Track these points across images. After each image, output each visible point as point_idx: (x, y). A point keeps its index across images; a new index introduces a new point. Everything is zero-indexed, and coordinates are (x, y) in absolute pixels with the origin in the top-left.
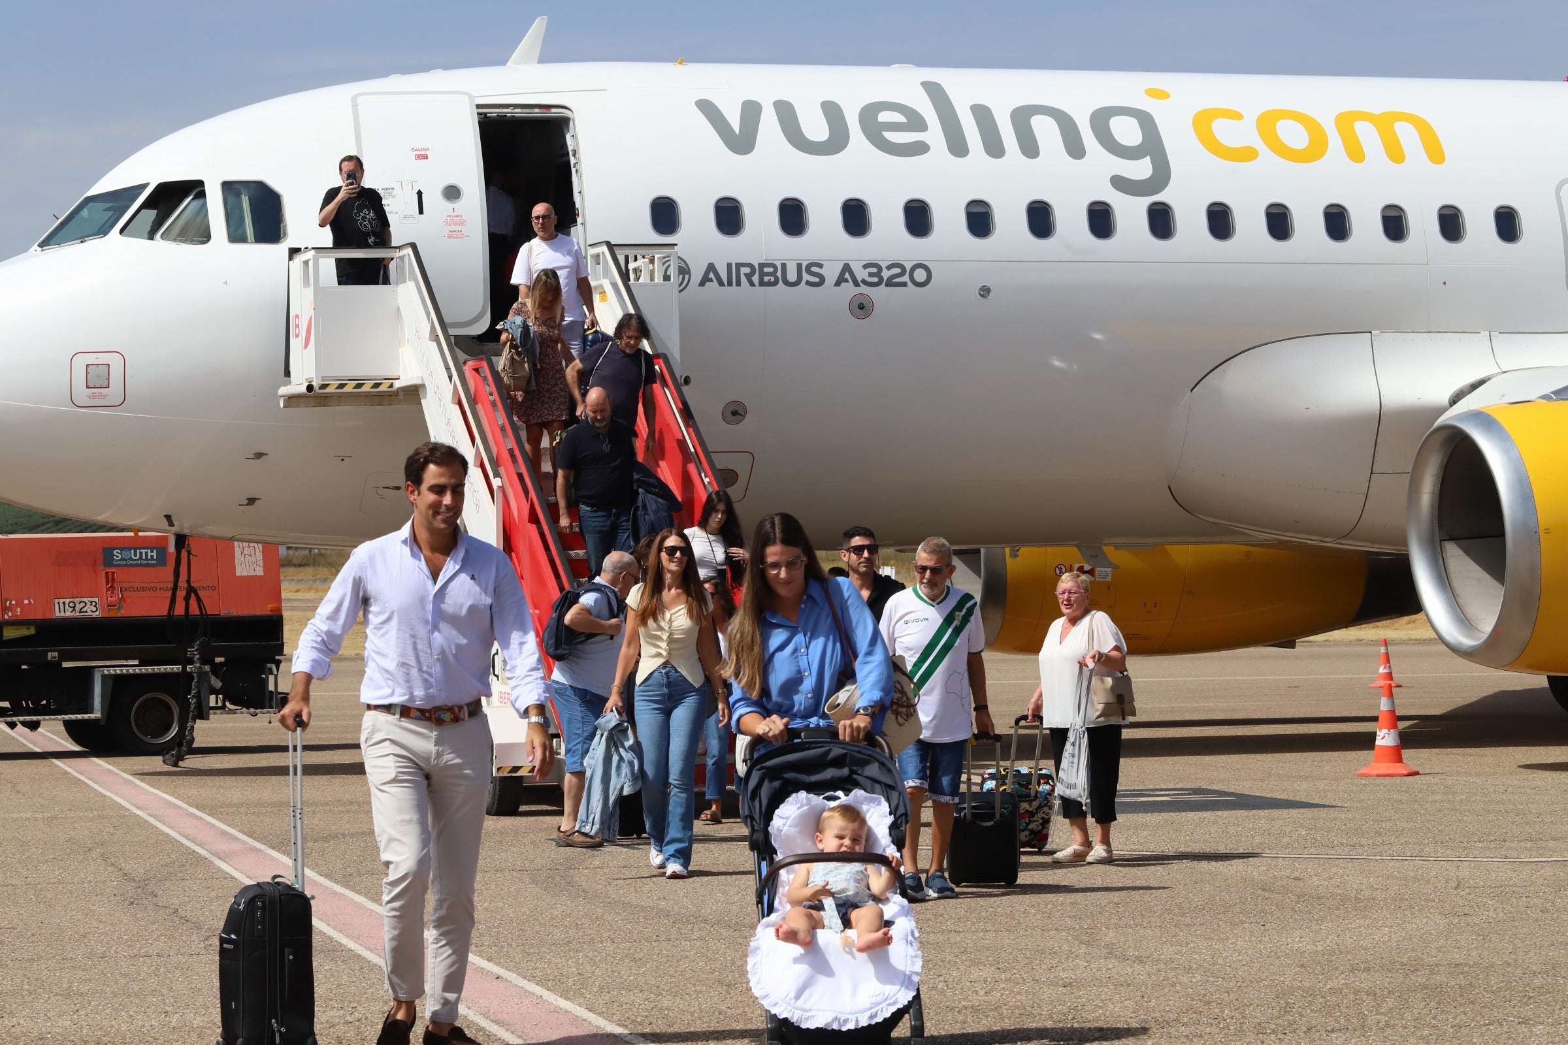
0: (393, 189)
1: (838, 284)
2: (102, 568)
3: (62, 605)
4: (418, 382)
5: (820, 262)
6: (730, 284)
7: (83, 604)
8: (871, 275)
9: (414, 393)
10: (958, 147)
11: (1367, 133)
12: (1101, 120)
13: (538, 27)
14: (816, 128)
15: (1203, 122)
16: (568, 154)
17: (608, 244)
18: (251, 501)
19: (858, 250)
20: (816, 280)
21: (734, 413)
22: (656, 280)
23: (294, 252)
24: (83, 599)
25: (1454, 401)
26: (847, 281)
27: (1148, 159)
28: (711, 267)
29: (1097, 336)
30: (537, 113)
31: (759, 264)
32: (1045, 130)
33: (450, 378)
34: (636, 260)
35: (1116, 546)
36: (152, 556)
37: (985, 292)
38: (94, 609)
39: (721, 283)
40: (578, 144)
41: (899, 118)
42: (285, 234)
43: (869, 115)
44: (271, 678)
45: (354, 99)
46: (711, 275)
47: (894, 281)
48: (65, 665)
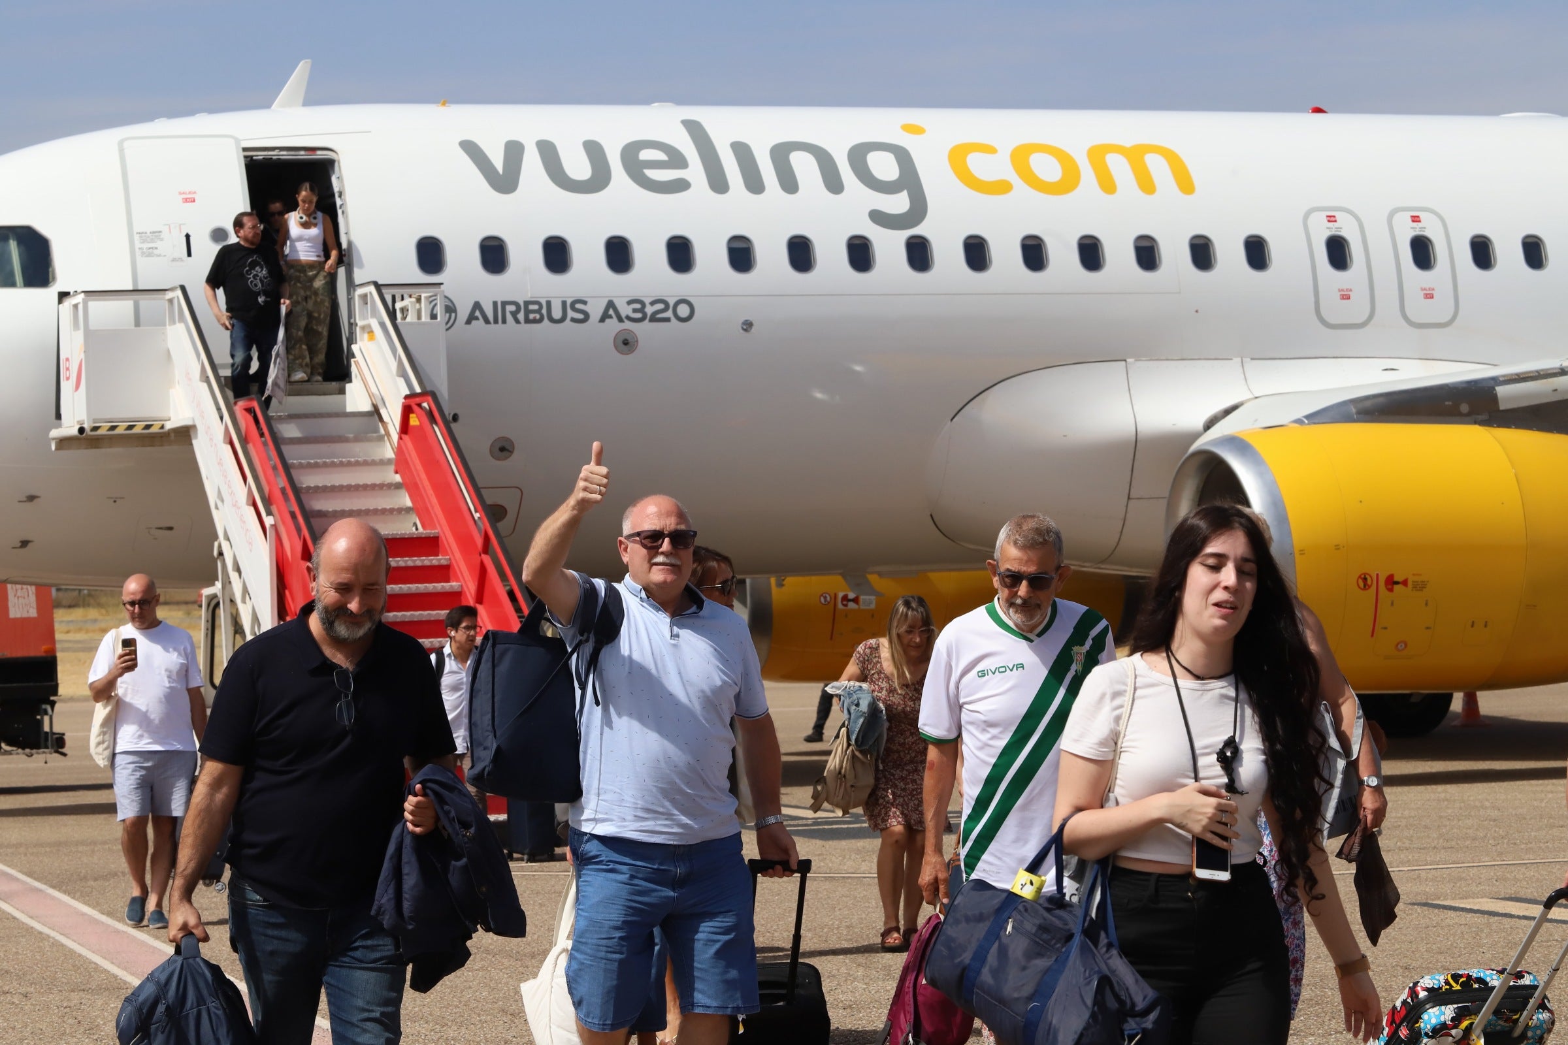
0: (160, 232)
1: (602, 320)
4: (190, 423)
5: (584, 299)
6: (496, 321)
8: (635, 311)
9: (185, 434)
10: (719, 184)
11: (1118, 166)
12: (858, 155)
13: (301, 71)
14: (578, 167)
15: (958, 157)
16: (333, 195)
17: (376, 284)
18: (25, 544)
19: (621, 287)
20: (581, 316)
21: (502, 449)
22: (424, 319)
23: (63, 296)
25: (1208, 426)
26: (611, 317)
27: (905, 193)
28: (477, 306)
29: (858, 368)
30: (302, 155)
31: (524, 302)
32: (804, 166)
33: (221, 418)
34: (403, 299)
35: (880, 574)
37: (748, 326)
39: (487, 321)
40: (343, 186)
41: (660, 156)
42: (54, 278)
43: (630, 153)
44: (46, 719)
45: (121, 143)
46: (477, 313)
47: (658, 316)
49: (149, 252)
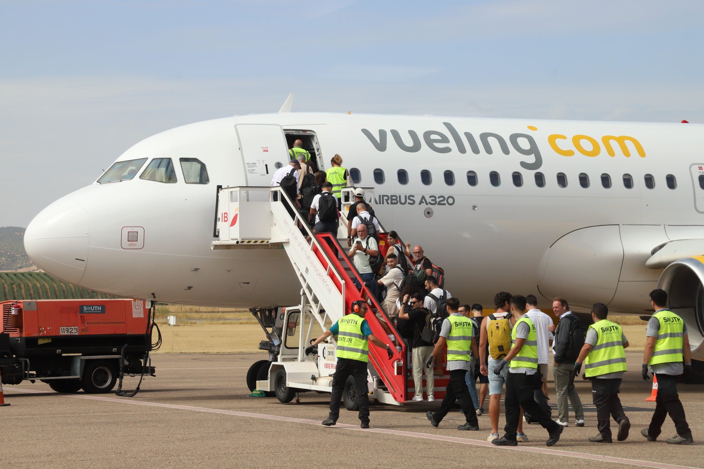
0: (256, 163)
1: (420, 204)
2: (79, 314)
3: (63, 330)
4: (285, 241)
5: (414, 195)
6: (380, 203)
7: (71, 329)
8: (432, 200)
9: (280, 245)
10: (462, 150)
11: (614, 144)
12: (514, 138)
13: (290, 97)
15: (552, 139)
16: (314, 150)
18: (190, 288)
19: (427, 190)
20: (412, 202)
23: (219, 188)
24: (71, 327)
25: (653, 252)
26: (423, 202)
27: (533, 154)
30: (301, 133)
31: (391, 196)
32: (494, 143)
36: (99, 309)
37: (474, 207)
38: (76, 331)
39: (377, 203)
40: (319, 146)
41: (438, 137)
42: (211, 180)
44: (148, 361)
47: (441, 203)
48: (64, 355)
49: (252, 172)
